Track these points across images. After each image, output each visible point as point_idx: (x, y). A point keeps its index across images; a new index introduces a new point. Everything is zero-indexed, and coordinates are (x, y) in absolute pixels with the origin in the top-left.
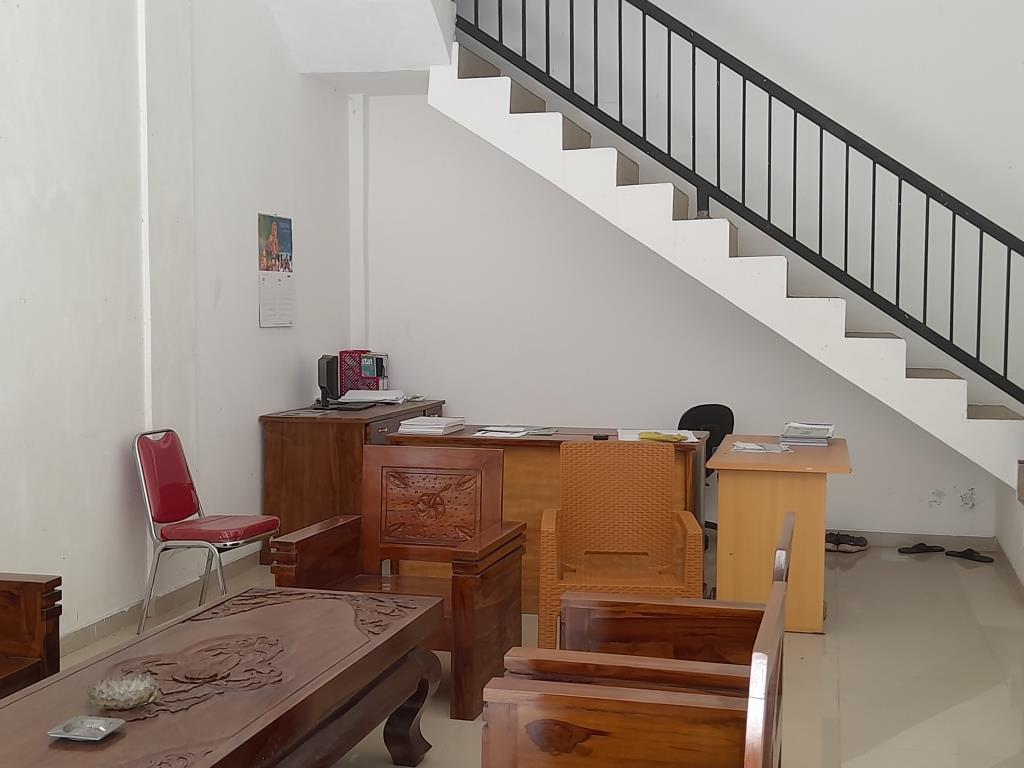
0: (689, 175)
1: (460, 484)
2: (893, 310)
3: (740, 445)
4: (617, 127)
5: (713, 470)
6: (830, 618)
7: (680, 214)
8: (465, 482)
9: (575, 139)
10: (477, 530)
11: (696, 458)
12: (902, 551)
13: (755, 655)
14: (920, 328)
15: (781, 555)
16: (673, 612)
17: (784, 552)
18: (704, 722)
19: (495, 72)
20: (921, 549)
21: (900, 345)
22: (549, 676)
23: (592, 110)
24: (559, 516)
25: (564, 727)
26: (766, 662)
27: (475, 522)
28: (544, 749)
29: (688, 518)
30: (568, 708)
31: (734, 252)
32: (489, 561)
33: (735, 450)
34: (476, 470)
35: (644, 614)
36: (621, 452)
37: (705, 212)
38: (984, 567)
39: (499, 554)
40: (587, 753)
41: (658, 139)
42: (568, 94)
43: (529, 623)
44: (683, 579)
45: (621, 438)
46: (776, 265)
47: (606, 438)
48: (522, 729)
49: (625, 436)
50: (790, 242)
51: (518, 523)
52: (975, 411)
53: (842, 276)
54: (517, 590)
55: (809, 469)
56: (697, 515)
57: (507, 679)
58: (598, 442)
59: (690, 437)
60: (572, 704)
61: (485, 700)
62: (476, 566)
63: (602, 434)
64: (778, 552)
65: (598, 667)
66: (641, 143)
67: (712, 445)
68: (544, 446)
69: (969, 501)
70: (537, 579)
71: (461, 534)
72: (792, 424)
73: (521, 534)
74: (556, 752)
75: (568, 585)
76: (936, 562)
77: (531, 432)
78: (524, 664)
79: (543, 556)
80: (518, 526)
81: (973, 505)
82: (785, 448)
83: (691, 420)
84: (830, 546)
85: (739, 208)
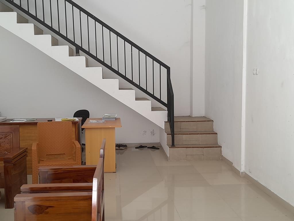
0: (73, 43)
1: (6, 137)
2: (131, 82)
3: (91, 121)
4: (51, 28)
5: (84, 129)
6: (118, 167)
7: (71, 54)
8: (7, 136)
9: (38, 32)
10: (12, 151)
11: (79, 125)
12: (136, 148)
13: (94, 179)
14: (138, 87)
15: (102, 151)
16: (72, 170)
17: (102, 150)
18: (82, 200)
19: (12, 11)
20: (141, 147)
21: (133, 92)
22: (35, 192)
23: (43, 23)
24: (38, 144)
25: (40, 206)
26: (97, 180)
27: (11, 148)
28: (34, 214)
29: (77, 143)
30: (41, 200)
31: (87, 66)
32: (15, 160)
33: (90, 122)
34: (11, 132)
35: (64, 171)
36: (56, 125)
37: (78, 54)
38: (157, 150)
39: (19, 157)
40: (47, 213)
41: (63, 33)
42: (35, 18)
43: (30, 177)
44: (76, 160)
45: (56, 121)
46: (99, 70)
47: (51, 121)
48: (27, 208)
49: (57, 120)
50: (103, 63)
51: (24, 148)
52: (153, 109)
53: (117, 73)
54: (25, 168)
55: (110, 127)
56: (79, 142)
57: (22, 194)
58: (49, 122)
59: (77, 119)
60: (42, 199)
61: (14, 201)
62: (12, 162)
63: (50, 120)
64: (101, 150)
65: (50, 188)
66: (58, 33)
67: (83, 122)
68: (32, 124)
69: (153, 133)
70: (31, 164)
71: (6, 152)
72: (106, 114)
73: (26, 151)
74: (38, 214)
75: (41, 165)
76: (145, 150)
77: (28, 120)
78: (27, 189)
79: (33, 157)
80: (25, 148)
81: (154, 134)
82: (104, 121)
83: (77, 114)
84: (117, 148)
85: (88, 53)
